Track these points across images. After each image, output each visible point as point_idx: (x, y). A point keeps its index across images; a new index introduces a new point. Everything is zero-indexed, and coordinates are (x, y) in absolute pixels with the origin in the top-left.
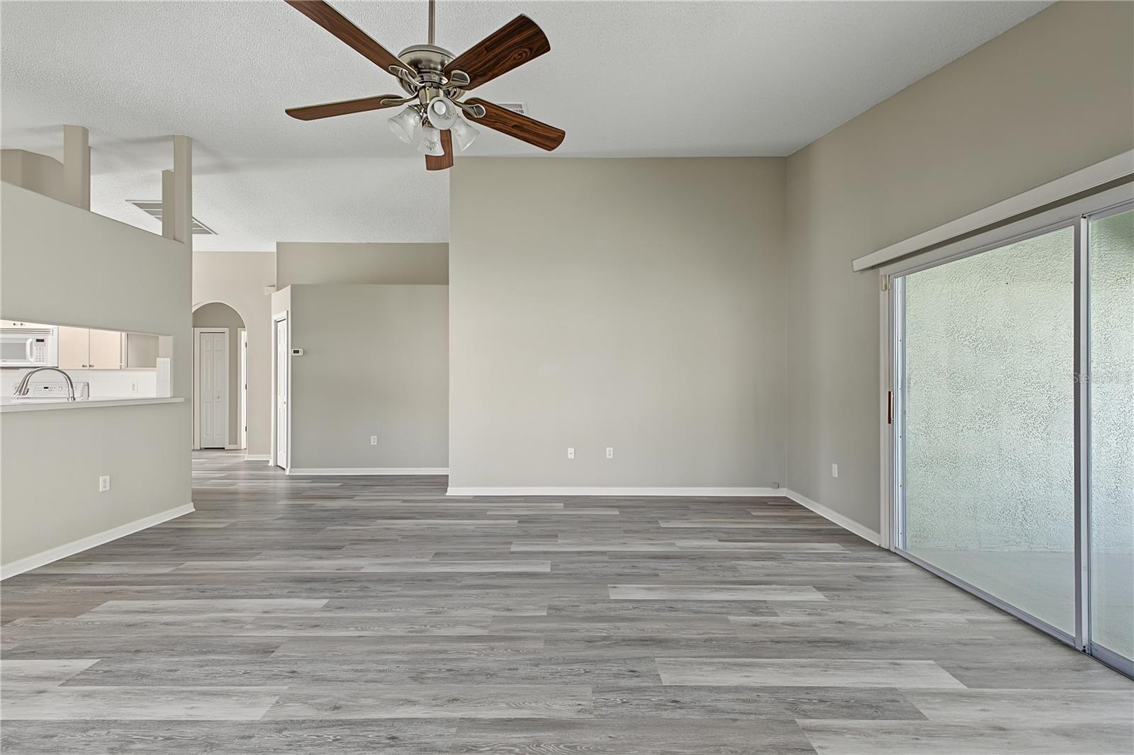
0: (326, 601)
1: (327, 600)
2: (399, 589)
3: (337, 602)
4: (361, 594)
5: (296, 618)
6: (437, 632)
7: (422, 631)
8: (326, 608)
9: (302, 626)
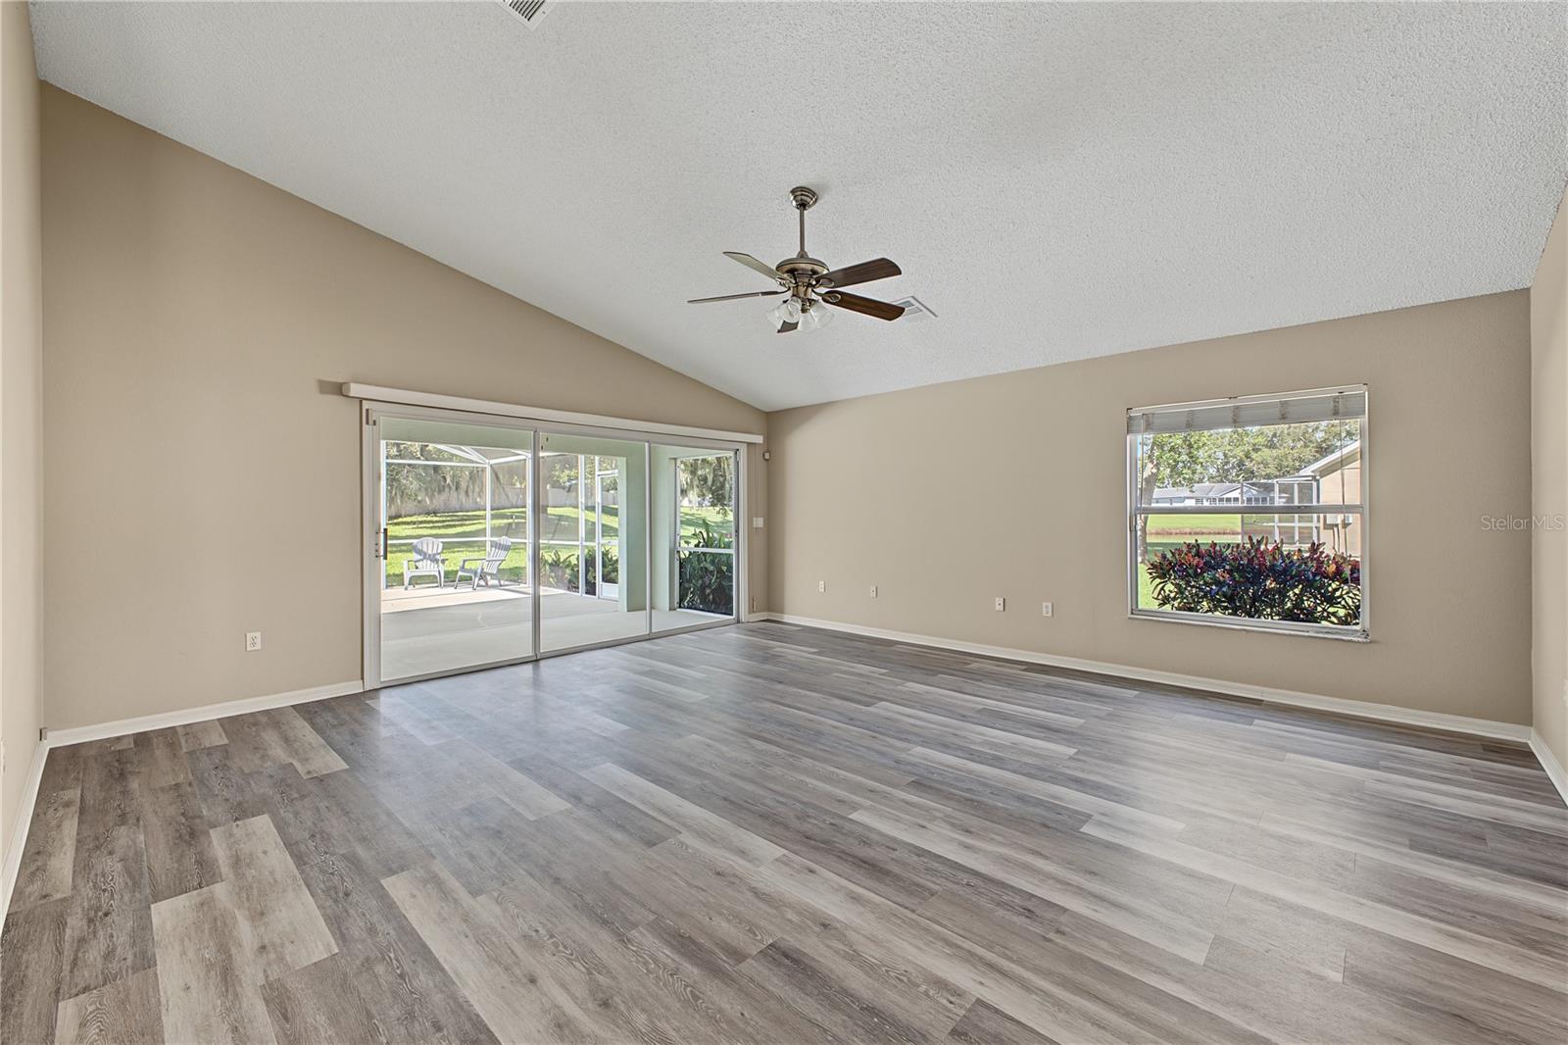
0: (854, 816)
1: (850, 817)
2: (768, 802)
3: (841, 810)
4: (810, 811)
5: (890, 807)
6: (780, 751)
7: (789, 755)
8: (855, 807)
9: (886, 796)
